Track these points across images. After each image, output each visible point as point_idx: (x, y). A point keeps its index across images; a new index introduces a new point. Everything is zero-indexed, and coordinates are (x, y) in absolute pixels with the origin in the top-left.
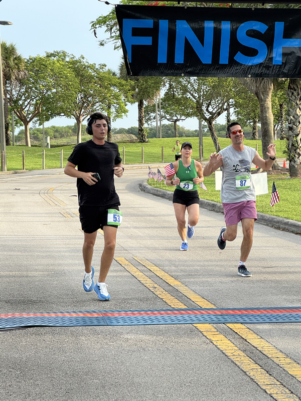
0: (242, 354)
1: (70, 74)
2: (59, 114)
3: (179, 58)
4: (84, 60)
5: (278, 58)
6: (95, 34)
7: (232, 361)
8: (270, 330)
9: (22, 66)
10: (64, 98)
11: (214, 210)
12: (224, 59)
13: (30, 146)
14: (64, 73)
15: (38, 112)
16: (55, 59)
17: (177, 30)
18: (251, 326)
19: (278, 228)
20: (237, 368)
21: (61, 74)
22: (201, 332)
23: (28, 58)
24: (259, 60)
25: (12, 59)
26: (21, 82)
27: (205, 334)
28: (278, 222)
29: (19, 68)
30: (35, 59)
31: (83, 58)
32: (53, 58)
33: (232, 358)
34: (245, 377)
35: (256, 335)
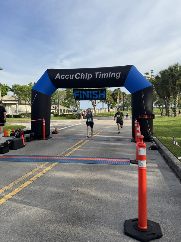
3: (84, 97)
17: (83, 93)
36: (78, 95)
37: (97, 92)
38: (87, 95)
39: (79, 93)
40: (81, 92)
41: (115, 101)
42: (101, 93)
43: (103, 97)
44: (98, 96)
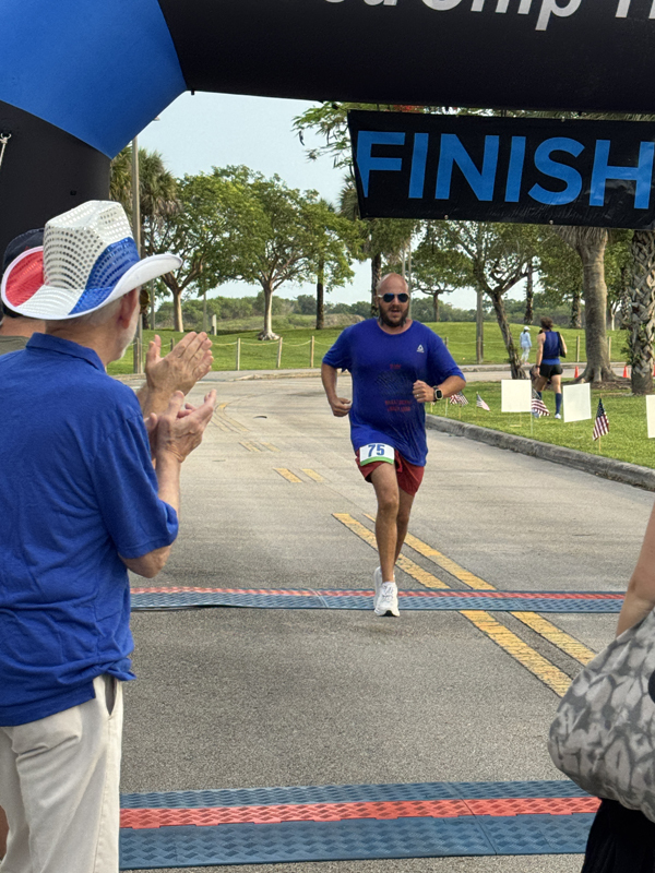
0: (533, 652)
1: (255, 208)
2: (233, 277)
3: (443, 192)
4: (280, 183)
5: (597, 197)
6: (301, 138)
7: (518, 661)
8: (579, 622)
9: (172, 192)
10: (244, 248)
11: (498, 445)
12: (512, 194)
13: (182, 331)
14: (245, 206)
15: (198, 273)
16: (229, 179)
18: (550, 616)
19: (605, 476)
20: (523, 670)
21: (239, 207)
22: (471, 622)
23: (182, 178)
24: (568, 197)
25: (155, 179)
26: (170, 219)
27: (477, 624)
28: (605, 466)
29: (166, 196)
30: (195, 179)
31: (278, 179)
32: (225, 178)
33: (517, 656)
34: (535, 682)
35: (555, 629)
36: (394, 164)
37: (574, 147)
38: (480, 171)
39: (405, 152)
40: (421, 140)
42: (613, 161)
43: (633, 197)
44: (579, 184)
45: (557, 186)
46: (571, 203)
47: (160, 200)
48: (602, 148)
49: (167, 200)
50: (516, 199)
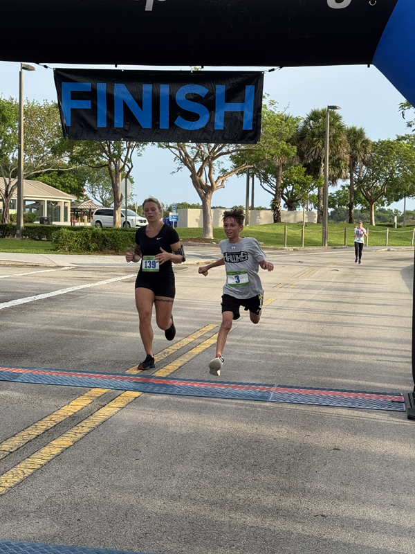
2: (408, 195)
3: (119, 122)
5: (219, 124)
9: (369, 149)
12: (164, 124)
13: (374, 224)
15: (384, 193)
16: (406, 142)
17: (115, 94)
23: (377, 141)
24: (200, 124)
25: (360, 143)
29: (365, 151)
30: (385, 142)
32: (403, 141)
37: (201, 90)
38: (142, 108)
39: (92, 95)
40: (102, 87)
41: (307, 172)
42: (228, 100)
43: (242, 123)
44: (208, 116)
45: (193, 117)
46: (203, 128)
47: (362, 153)
48: (220, 90)
49: (366, 154)
50: (167, 127)
